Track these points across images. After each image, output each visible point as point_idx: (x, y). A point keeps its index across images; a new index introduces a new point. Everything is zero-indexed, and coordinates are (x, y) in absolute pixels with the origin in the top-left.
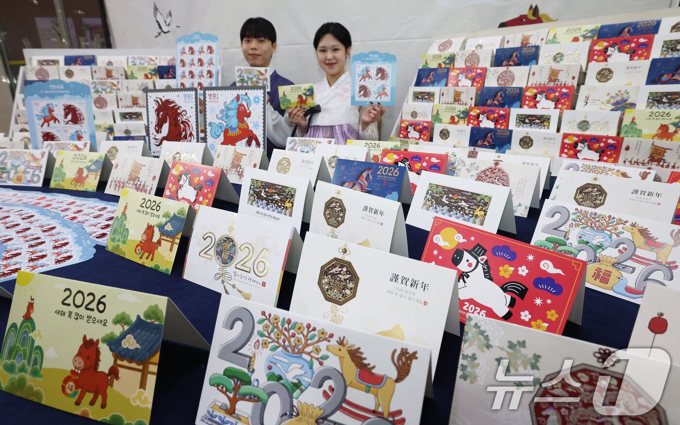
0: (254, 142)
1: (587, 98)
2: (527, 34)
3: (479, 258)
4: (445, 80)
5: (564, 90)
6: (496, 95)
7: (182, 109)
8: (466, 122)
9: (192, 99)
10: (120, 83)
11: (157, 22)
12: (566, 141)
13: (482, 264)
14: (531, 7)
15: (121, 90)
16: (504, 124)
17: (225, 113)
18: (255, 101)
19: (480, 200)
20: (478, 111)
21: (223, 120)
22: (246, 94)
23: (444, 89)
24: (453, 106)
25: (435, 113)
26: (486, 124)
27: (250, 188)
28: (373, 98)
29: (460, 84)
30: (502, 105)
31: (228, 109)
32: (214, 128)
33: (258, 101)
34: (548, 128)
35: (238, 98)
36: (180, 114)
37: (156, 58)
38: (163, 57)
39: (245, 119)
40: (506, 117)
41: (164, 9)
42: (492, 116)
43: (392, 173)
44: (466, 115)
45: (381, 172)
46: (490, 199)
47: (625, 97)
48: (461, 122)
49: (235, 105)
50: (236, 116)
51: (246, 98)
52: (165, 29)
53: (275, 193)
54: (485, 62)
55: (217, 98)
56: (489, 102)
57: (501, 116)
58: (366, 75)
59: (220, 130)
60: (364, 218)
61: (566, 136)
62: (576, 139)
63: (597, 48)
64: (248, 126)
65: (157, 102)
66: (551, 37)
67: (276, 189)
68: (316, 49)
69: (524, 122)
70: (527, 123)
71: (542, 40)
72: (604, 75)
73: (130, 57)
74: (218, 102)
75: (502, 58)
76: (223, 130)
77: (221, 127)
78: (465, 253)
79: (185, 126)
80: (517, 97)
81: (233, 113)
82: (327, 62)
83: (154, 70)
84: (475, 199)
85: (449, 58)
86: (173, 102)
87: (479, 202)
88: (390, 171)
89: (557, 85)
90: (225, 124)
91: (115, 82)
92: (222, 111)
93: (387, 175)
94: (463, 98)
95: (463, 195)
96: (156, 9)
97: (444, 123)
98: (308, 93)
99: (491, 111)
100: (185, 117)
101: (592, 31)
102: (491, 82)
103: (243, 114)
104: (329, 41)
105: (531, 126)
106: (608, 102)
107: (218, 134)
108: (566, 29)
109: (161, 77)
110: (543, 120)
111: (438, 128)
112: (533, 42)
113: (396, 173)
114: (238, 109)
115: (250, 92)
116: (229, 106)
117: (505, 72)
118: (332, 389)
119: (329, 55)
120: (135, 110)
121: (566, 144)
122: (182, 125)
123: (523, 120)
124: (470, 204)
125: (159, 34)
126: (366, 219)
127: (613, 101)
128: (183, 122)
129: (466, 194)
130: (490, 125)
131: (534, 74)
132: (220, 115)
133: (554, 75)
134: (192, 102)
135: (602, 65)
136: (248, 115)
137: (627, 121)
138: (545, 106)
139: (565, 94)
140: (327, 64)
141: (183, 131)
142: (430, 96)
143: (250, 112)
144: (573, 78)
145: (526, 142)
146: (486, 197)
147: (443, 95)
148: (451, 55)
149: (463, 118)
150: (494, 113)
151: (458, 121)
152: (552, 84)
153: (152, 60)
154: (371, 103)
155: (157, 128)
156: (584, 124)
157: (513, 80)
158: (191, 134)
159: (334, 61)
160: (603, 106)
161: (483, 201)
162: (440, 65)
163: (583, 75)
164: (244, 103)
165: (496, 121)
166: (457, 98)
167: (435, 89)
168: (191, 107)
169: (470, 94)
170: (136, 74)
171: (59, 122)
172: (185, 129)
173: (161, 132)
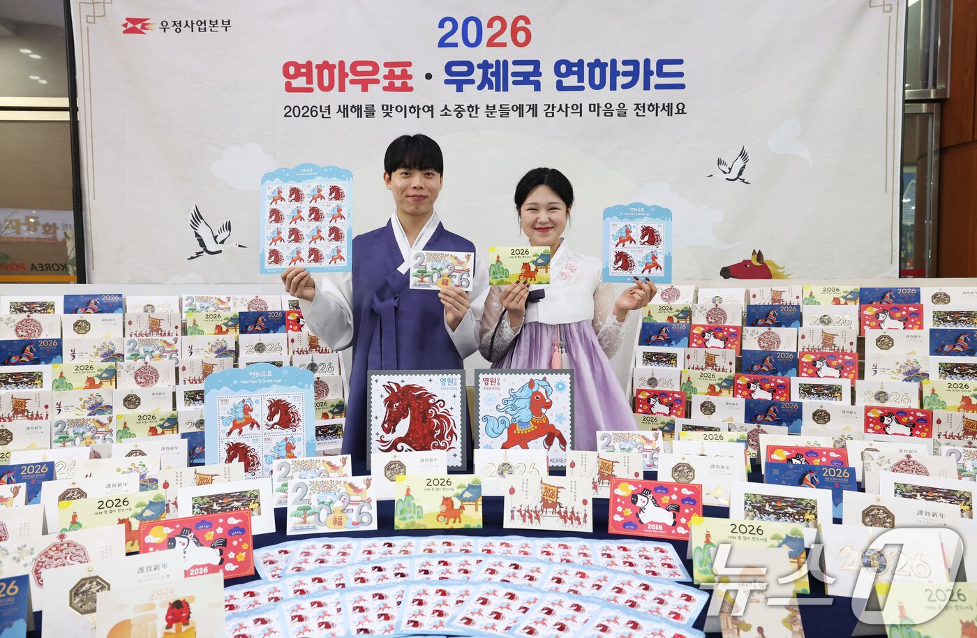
0: (556, 440)
1: (875, 367)
2: (776, 290)
4: (686, 339)
5: (847, 358)
6: (763, 360)
7: (437, 399)
8: (732, 392)
9: (456, 384)
10: (179, 340)
11: (197, 235)
12: (870, 414)
14: (754, 252)
16: (785, 395)
17: (510, 403)
18: (558, 388)
19: (960, 496)
20: (747, 379)
21: (507, 413)
22: (544, 379)
23: (690, 351)
24: (707, 371)
25: (684, 380)
26: (760, 394)
29: (708, 344)
30: (774, 372)
31: (516, 398)
32: (491, 426)
33: (563, 388)
34: (841, 400)
35: (531, 384)
36: (434, 404)
37: (229, 299)
38: (239, 297)
39: (544, 410)
40: (786, 387)
42: (767, 386)
43: (841, 474)
44: (732, 384)
47: (916, 367)
48: (725, 392)
49: (528, 393)
50: (528, 406)
51: (544, 383)
52: (211, 246)
54: (734, 319)
55: (499, 384)
56: (756, 368)
57: (779, 386)
59: (502, 426)
61: (868, 409)
63: (866, 312)
64: (547, 420)
65: (390, 388)
66: (807, 295)
69: (810, 393)
70: (813, 394)
71: (798, 297)
72: (885, 343)
73: (184, 297)
74: (499, 389)
75: (754, 316)
76: (508, 425)
77: (503, 422)
79: (441, 422)
80: (792, 363)
81: (524, 403)
82: (538, 225)
83: (232, 319)
85: (682, 312)
86: (421, 388)
88: (837, 473)
89: (834, 350)
91: (170, 340)
92: (505, 401)
93: (835, 477)
94: (719, 362)
96: (197, 217)
97: (700, 394)
99: (765, 379)
100: (441, 410)
101: (852, 293)
102: (752, 344)
103: (539, 403)
105: (820, 397)
106: (899, 372)
107: (499, 431)
108: (821, 288)
109: (245, 331)
110: (833, 391)
111: (697, 401)
112: (788, 298)
114: (532, 398)
115: (550, 377)
116: (518, 394)
117: (767, 333)
119: (544, 216)
121: (870, 417)
122: (435, 421)
123: (807, 390)
125: (199, 254)
127: (904, 371)
128: (437, 417)
130: (767, 396)
131: (804, 337)
132: (502, 406)
133: (828, 339)
134: (456, 389)
135: (878, 333)
136: (549, 406)
137: (927, 393)
139: (850, 362)
140: (539, 230)
141: (437, 429)
142: (670, 359)
143: (551, 402)
144: (851, 344)
145: (821, 416)
147: (689, 357)
148: (686, 308)
149: (727, 388)
150: (769, 381)
151: (720, 391)
152: (827, 349)
153: (222, 302)
154: (636, 278)
155: (386, 426)
156: (881, 396)
157: (779, 343)
158: (452, 433)
159: (550, 225)
160: (894, 376)
162: (670, 319)
163: (861, 342)
164: (542, 391)
165: (773, 392)
166: (710, 362)
167: (678, 350)
168: (455, 396)
169: (727, 358)
170: (202, 325)
171: (258, 426)
172: (440, 427)
173: (394, 431)
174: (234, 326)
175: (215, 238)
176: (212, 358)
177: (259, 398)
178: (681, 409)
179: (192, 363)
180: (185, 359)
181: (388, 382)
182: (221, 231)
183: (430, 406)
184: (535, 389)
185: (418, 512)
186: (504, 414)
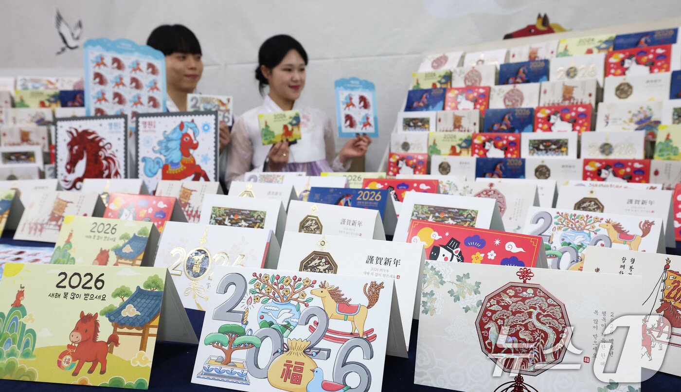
0: (202, 178)
1: (607, 117)
2: (534, 46)
3: (454, 251)
4: (441, 103)
5: (581, 110)
6: (503, 119)
7: (105, 142)
8: (470, 152)
9: (120, 128)
11: (61, 35)
12: (588, 168)
13: (457, 256)
14: (539, 16)
16: (516, 152)
17: (164, 144)
18: (204, 129)
19: (467, 216)
20: (483, 138)
21: (161, 154)
22: (193, 121)
23: (441, 113)
24: (453, 133)
25: (431, 143)
26: (495, 153)
27: (211, 217)
29: (460, 107)
30: (511, 130)
31: (169, 140)
32: (148, 167)
33: (209, 129)
34: (567, 154)
35: (182, 126)
36: (103, 147)
37: (57, 81)
38: (66, 79)
39: (191, 151)
40: (517, 144)
41: (71, 18)
42: (500, 144)
43: (374, 198)
44: (469, 144)
45: (362, 197)
46: (476, 213)
47: (648, 114)
48: (464, 152)
49: (178, 135)
50: (179, 147)
51: (192, 125)
52: (72, 43)
53: (241, 219)
54: (488, 80)
55: (155, 127)
56: (496, 127)
57: (510, 143)
58: (350, 103)
59: (157, 166)
60: (342, 232)
61: (587, 162)
62: (598, 165)
63: (613, 60)
64: (194, 161)
65: (71, 133)
66: (561, 49)
67: (242, 214)
69: (538, 149)
70: (542, 150)
71: (552, 52)
72: (624, 91)
73: (19, 78)
74: (154, 131)
75: (506, 75)
76: (162, 165)
77: (158, 163)
78: (442, 249)
79: (109, 163)
80: (528, 120)
81: (175, 145)
82: (292, 84)
83: (54, 96)
84: (462, 215)
85: (444, 77)
86: (93, 133)
87: (466, 218)
88: (371, 196)
89: (573, 103)
90: (163, 158)
92: (160, 143)
93: (368, 200)
94: (464, 123)
95: (449, 212)
96: (59, 18)
97: (444, 155)
99: (498, 137)
100: (109, 152)
101: (606, 42)
102: (497, 103)
103: (188, 145)
104: (294, 58)
105: (547, 152)
106: (631, 121)
107: (154, 171)
108: (577, 40)
109: (64, 105)
110: (560, 146)
111: (436, 161)
112: (542, 55)
113: (378, 198)
114: (182, 139)
115: (197, 119)
116: (171, 136)
117: (512, 91)
118: (316, 324)
119: (297, 76)
120: (25, 148)
121: (588, 171)
122: (105, 162)
123: (536, 146)
124: (458, 221)
125: (63, 50)
126: (344, 232)
127: (636, 119)
128: (106, 158)
129: (453, 210)
130: (499, 154)
131: (545, 92)
132: (157, 148)
133: (568, 93)
134: (120, 132)
135: (621, 80)
136: (195, 147)
138: (561, 130)
139: (582, 114)
140: (292, 87)
141: (106, 169)
142: (422, 124)
143: (198, 143)
144: (590, 95)
145: (542, 172)
146: (473, 212)
147: (440, 120)
148: (447, 73)
149: (467, 148)
150: (502, 139)
151: (461, 152)
152: (567, 103)
153: (51, 83)
154: (358, 135)
155: (68, 167)
156: (606, 148)
157: (522, 99)
158: (117, 173)
159: (299, 84)
160: (626, 126)
161: (469, 216)
162: (434, 85)
163: (600, 92)
164: (190, 132)
165: (505, 149)
166: (457, 124)
167: (430, 114)
168: (119, 139)
169: (473, 119)
170: (27, 101)
172: (108, 168)
173: (74, 172)
174: (55, 102)
175: (73, 34)
176: (31, 127)
178: (423, 168)
179: (11, 131)
181: (71, 128)
182: (75, 29)
183: (100, 148)
184: (184, 131)
186: (158, 155)
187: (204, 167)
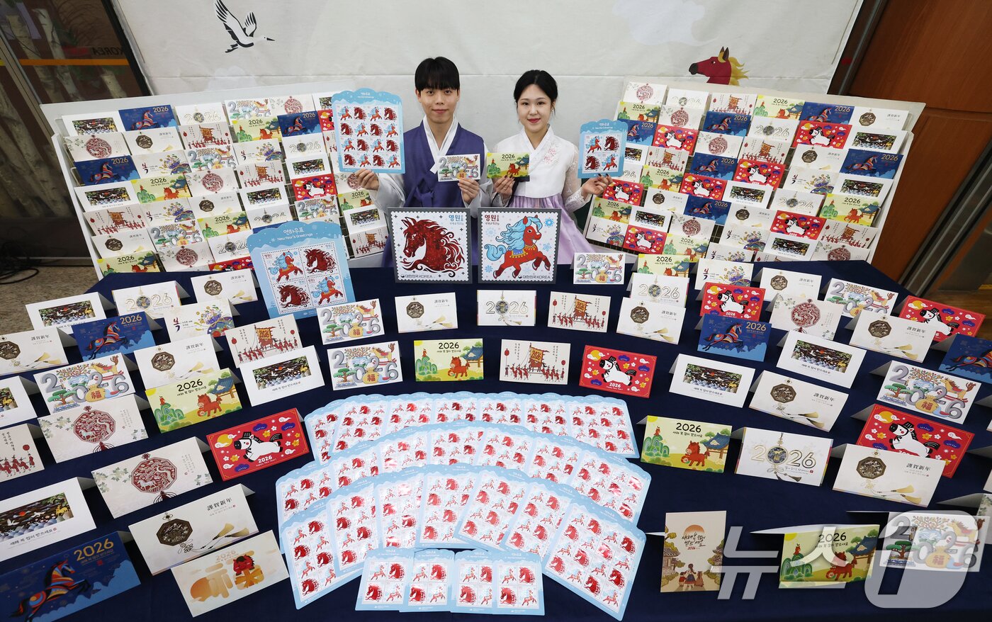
0: (543, 263)
1: (795, 177)
2: (735, 96)
4: (652, 137)
5: (776, 168)
6: (710, 163)
7: (447, 232)
8: (679, 187)
10: (231, 148)
11: (227, 28)
12: (779, 217)
14: (722, 50)
15: (234, 158)
16: (719, 194)
17: (507, 235)
18: (547, 223)
20: (694, 178)
21: (504, 242)
22: (536, 217)
23: (654, 149)
24: (663, 167)
25: (644, 174)
26: (701, 191)
27: (687, 371)
28: (600, 170)
29: (669, 144)
30: (716, 173)
31: (512, 231)
32: (491, 252)
33: (551, 224)
34: (761, 202)
35: (525, 220)
36: (445, 235)
37: (266, 101)
38: (275, 99)
39: (534, 241)
40: (722, 188)
41: (239, 9)
42: (708, 185)
44: (680, 181)
47: (826, 180)
48: (674, 187)
49: (522, 227)
50: (522, 237)
51: (536, 220)
52: (243, 39)
54: (695, 124)
55: (498, 220)
56: (702, 169)
57: (717, 185)
58: (595, 146)
59: (500, 253)
61: (779, 213)
62: (787, 216)
63: (804, 128)
64: (537, 248)
65: (408, 222)
66: (759, 105)
67: (719, 373)
68: (517, 102)
69: (739, 194)
70: (741, 195)
71: (751, 106)
72: (810, 157)
73: (227, 103)
74: (498, 224)
75: (713, 121)
76: (505, 251)
77: (501, 249)
79: (451, 249)
80: (731, 167)
81: (519, 236)
82: (530, 117)
83: (272, 123)
85: (653, 111)
86: (433, 223)
90: (507, 246)
91: (223, 147)
92: (503, 233)
94: (674, 160)
96: (222, 9)
97: (658, 187)
98: (522, 162)
99: (707, 180)
100: (451, 240)
101: (796, 106)
102: (703, 148)
104: (533, 92)
105: (746, 198)
106: (812, 183)
107: (497, 256)
108: (773, 99)
109: (285, 133)
110: (757, 195)
111: (651, 192)
112: (743, 106)
114: (525, 231)
115: (541, 215)
116: (514, 228)
117: (718, 139)
119: (533, 109)
120: (265, 185)
121: (777, 219)
122: (446, 248)
123: (737, 192)
127: (816, 183)
128: (448, 245)
130: (706, 193)
131: (746, 145)
132: (501, 238)
133: (765, 150)
134: (463, 223)
135: (807, 148)
136: (538, 237)
137: (827, 203)
138: (758, 181)
139: (777, 171)
140: (530, 120)
141: (448, 254)
142: (636, 154)
143: (541, 235)
144: (783, 155)
145: (743, 214)
147: (651, 154)
148: (656, 108)
149: (676, 183)
150: (710, 181)
151: (671, 186)
152: (762, 158)
153: (261, 105)
154: (600, 175)
155: (407, 251)
156: (793, 202)
157: (725, 148)
158: (460, 257)
159: (537, 117)
160: (807, 186)
162: (641, 116)
163: (791, 152)
164: (534, 226)
165: (711, 190)
166: (667, 159)
168: (462, 230)
169: (681, 157)
170: (248, 131)
171: (301, 272)
172: (451, 252)
173: (414, 255)
174: (276, 129)
175: (244, 30)
177: (297, 250)
178: (638, 197)
179: (247, 168)
180: (241, 164)
182: (247, 23)
183: (442, 237)
184: (528, 225)
185: (434, 369)
186: (502, 243)
187: (545, 253)
